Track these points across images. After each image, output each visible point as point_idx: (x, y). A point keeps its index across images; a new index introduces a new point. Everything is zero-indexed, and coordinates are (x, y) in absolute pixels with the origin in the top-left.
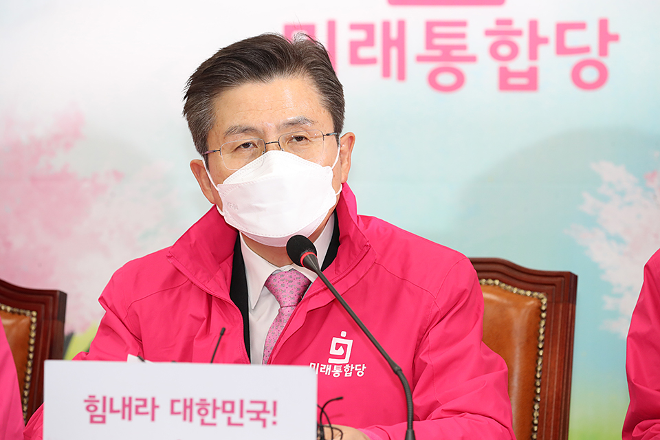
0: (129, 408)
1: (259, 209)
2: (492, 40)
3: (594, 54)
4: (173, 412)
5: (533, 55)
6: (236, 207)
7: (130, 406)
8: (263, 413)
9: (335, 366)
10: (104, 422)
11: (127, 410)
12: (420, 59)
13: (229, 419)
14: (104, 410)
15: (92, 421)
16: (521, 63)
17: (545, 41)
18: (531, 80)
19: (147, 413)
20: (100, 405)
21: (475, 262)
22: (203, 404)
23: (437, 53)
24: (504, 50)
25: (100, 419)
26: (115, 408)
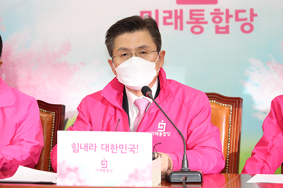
0: (87, 147)
1: (128, 76)
2: (213, 16)
3: (248, 21)
4: (102, 149)
5: (227, 21)
6: (121, 76)
7: (87, 146)
8: (133, 149)
9: (160, 133)
10: (78, 152)
11: (86, 148)
12: (188, 23)
13: (122, 151)
14: (78, 148)
15: (74, 152)
16: (223, 24)
17: (232, 16)
18: (227, 30)
19: (93, 149)
20: (77, 146)
21: (207, 94)
22: (112, 146)
23: (194, 21)
24: (217, 20)
25: (77, 151)
26: (82, 147)
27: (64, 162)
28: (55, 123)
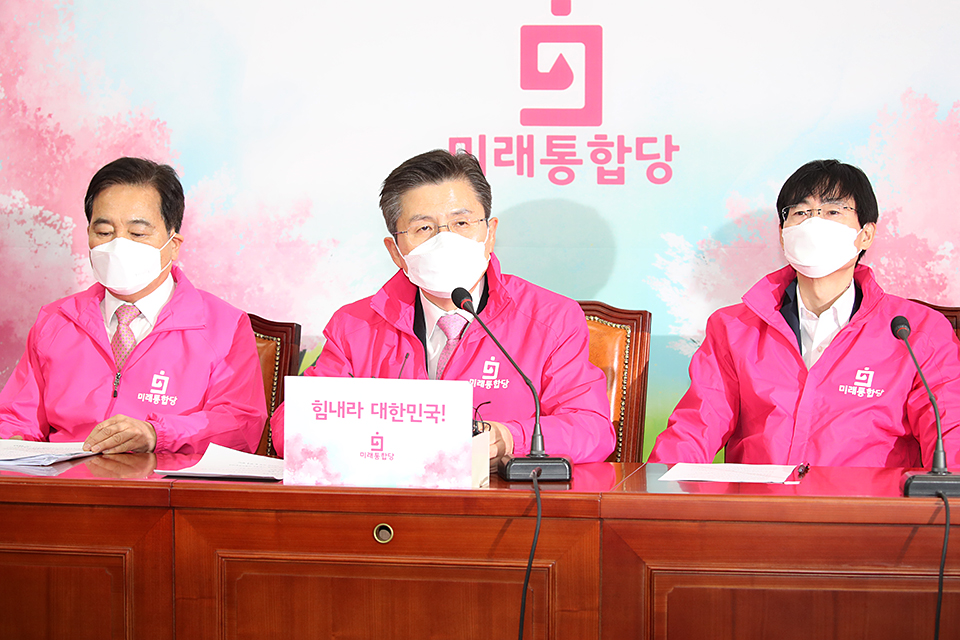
0: (343, 409)
1: (433, 272)
3: (662, 159)
4: (373, 413)
5: (621, 160)
6: (418, 271)
8: (435, 413)
9: (488, 381)
10: (325, 418)
11: (341, 410)
12: (543, 162)
13: (412, 417)
14: (326, 411)
15: (317, 418)
16: (612, 165)
17: (629, 150)
18: (619, 177)
19: (355, 413)
20: (323, 407)
21: (581, 304)
22: (394, 407)
24: (601, 156)
25: (323, 417)
26: (333, 409)
27: (297, 439)
28: (280, 361)
